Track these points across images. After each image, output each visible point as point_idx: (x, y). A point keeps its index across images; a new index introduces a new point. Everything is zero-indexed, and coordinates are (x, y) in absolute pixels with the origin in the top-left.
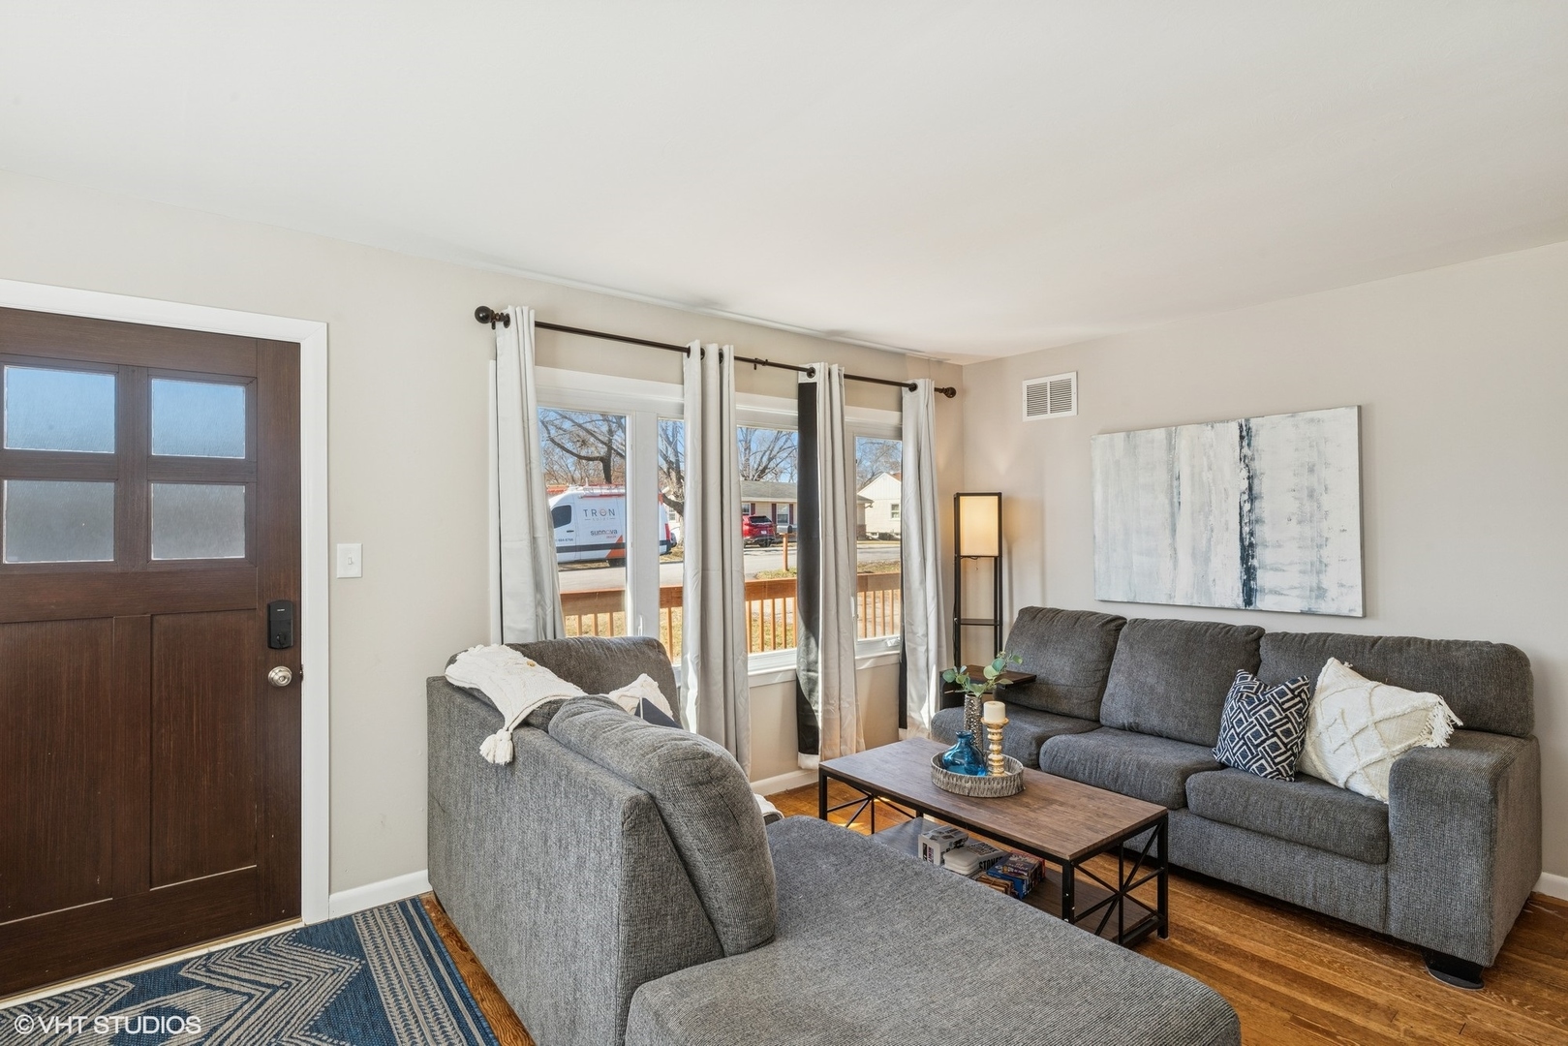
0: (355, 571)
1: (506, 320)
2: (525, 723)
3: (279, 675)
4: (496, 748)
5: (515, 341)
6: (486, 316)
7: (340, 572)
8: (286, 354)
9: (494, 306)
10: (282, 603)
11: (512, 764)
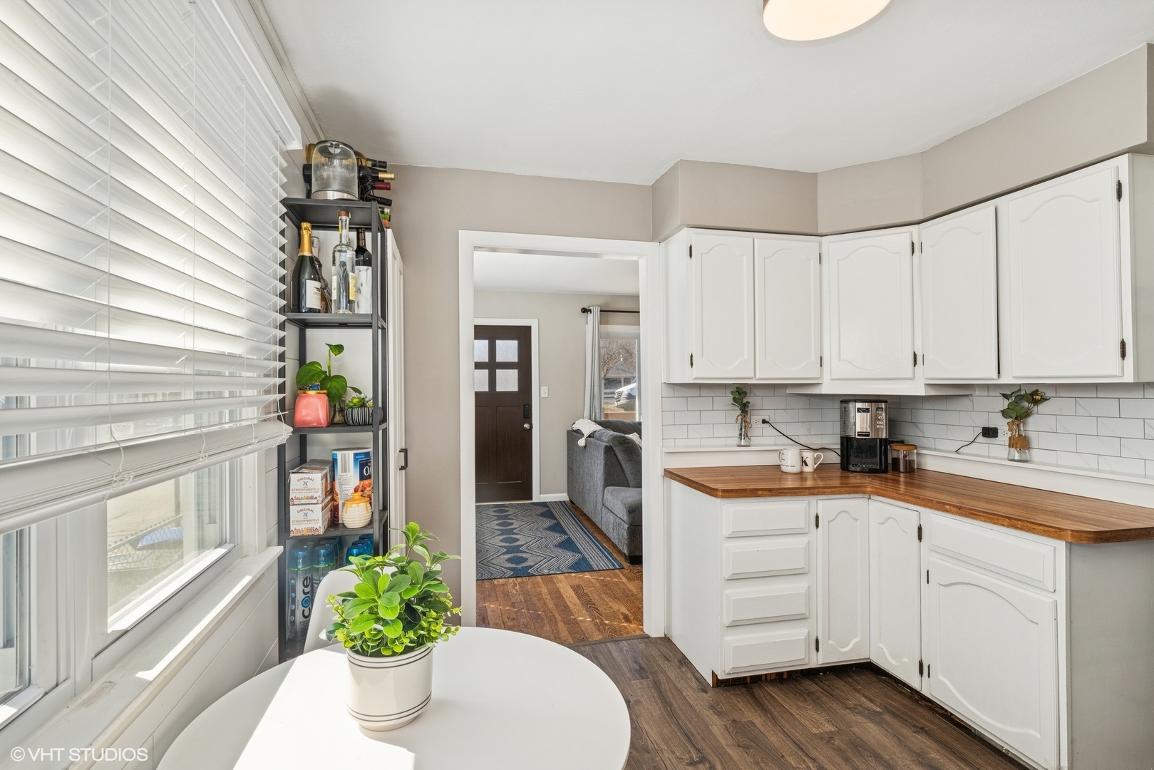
0: (546, 396)
1: (590, 311)
2: (589, 436)
3: (526, 426)
4: (582, 442)
5: (593, 318)
6: (585, 311)
7: (542, 396)
8: (527, 330)
9: (586, 306)
10: (528, 405)
11: (585, 447)
